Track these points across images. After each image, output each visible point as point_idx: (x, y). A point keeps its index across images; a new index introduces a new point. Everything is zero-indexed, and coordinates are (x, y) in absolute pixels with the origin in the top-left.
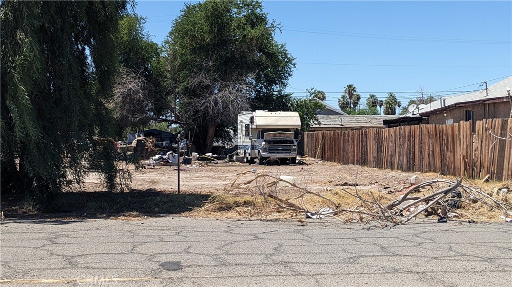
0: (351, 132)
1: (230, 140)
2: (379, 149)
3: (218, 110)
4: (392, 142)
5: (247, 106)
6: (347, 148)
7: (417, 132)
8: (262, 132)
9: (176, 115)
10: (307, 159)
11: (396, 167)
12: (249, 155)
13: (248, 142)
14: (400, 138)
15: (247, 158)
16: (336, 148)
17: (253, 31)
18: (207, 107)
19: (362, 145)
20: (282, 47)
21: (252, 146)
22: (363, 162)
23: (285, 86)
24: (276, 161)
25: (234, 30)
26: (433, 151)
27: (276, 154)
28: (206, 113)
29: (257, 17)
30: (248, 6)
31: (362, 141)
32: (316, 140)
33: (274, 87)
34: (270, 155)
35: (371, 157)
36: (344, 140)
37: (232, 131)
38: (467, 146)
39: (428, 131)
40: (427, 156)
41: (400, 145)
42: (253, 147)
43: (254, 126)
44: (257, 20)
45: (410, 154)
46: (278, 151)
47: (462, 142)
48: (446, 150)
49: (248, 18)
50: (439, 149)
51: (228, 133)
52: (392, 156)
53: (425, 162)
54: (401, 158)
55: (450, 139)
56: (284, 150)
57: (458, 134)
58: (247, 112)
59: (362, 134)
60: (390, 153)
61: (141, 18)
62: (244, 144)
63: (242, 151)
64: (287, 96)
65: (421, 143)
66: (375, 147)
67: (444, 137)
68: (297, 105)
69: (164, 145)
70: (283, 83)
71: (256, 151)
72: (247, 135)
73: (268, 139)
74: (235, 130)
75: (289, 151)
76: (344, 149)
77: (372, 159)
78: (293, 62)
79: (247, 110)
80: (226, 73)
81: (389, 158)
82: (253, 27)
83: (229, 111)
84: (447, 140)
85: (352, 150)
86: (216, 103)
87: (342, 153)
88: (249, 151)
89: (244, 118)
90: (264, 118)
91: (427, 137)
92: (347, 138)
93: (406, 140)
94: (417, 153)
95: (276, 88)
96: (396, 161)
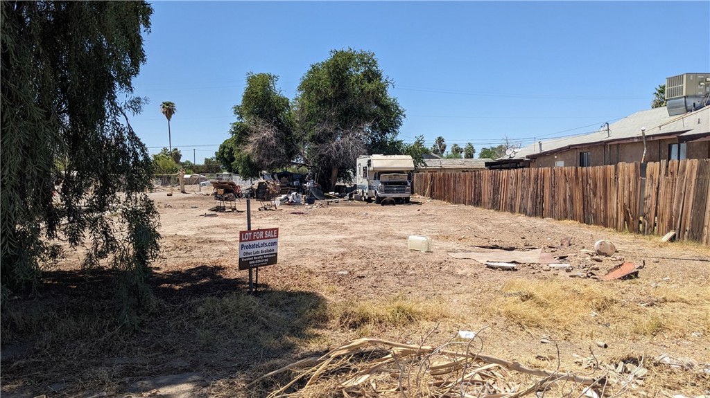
0: (462, 174)
1: (350, 180)
2: (496, 190)
3: (340, 154)
4: (512, 184)
5: (365, 151)
6: (458, 188)
7: (548, 175)
8: (378, 174)
9: (304, 159)
10: (417, 197)
11: (517, 210)
12: (367, 194)
13: (365, 183)
14: (522, 181)
15: (365, 197)
16: (446, 188)
17: (370, 85)
18: (330, 152)
19: (475, 186)
20: (394, 100)
21: (369, 186)
22: (477, 202)
23: (397, 134)
24: (392, 201)
25: (353, 84)
26: (571, 197)
27: (391, 194)
28: (329, 158)
29: (373, 74)
30: (365, 63)
31: (475, 183)
32: (425, 182)
33: (387, 135)
34: (386, 195)
35: (486, 199)
36: (455, 181)
37: (352, 173)
38: (630, 192)
39: (565, 174)
40: (562, 201)
41: (523, 188)
42: (370, 188)
43: (371, 169)
44: (373, 76)
45: (537, 197)
46: (393, 192)
47: (620, 189)
48: (592, 195)
49: (365, 74)
50: (581, 194)
51: (348, 173)
52: (512, 199)
53: (559, 208)
54: (524, 201)
55: (600, 184)
56: (399, 190)
57: (613, 177)
58: (365, 156)
59: (475, 176)
60: (509, 195)
61: (274, 76)
62: (363, 184)
63: (360, 191)
64: (398, 142)
65: (553, 186)
66: (491, 188)
67: (590, 181)
68: (407, 150)
69: (295, 184)
70: (395, 132)
71: (373, 191)
72: (365, 176)
73: (384, 180)
74: (355, 173)
75: (403, 191)
76: (455, 190)
77: (487, 200)
78: (403, 114)
79: (365, 154)
80: (346, 122)
81: (508, 200)
82: (369, 82)
83: (349, 155)
84: (595, 185)
85: (465, 190)
86: (338, 149)
87: (452, 193)
88: (367, 191)
89: (362, 161)
90: (380, 161)
91: (563, 180)
92: (457, 179)
93: (532, 183)
94: (547, 197)
95: (389, 136)
96: (518, 204)
